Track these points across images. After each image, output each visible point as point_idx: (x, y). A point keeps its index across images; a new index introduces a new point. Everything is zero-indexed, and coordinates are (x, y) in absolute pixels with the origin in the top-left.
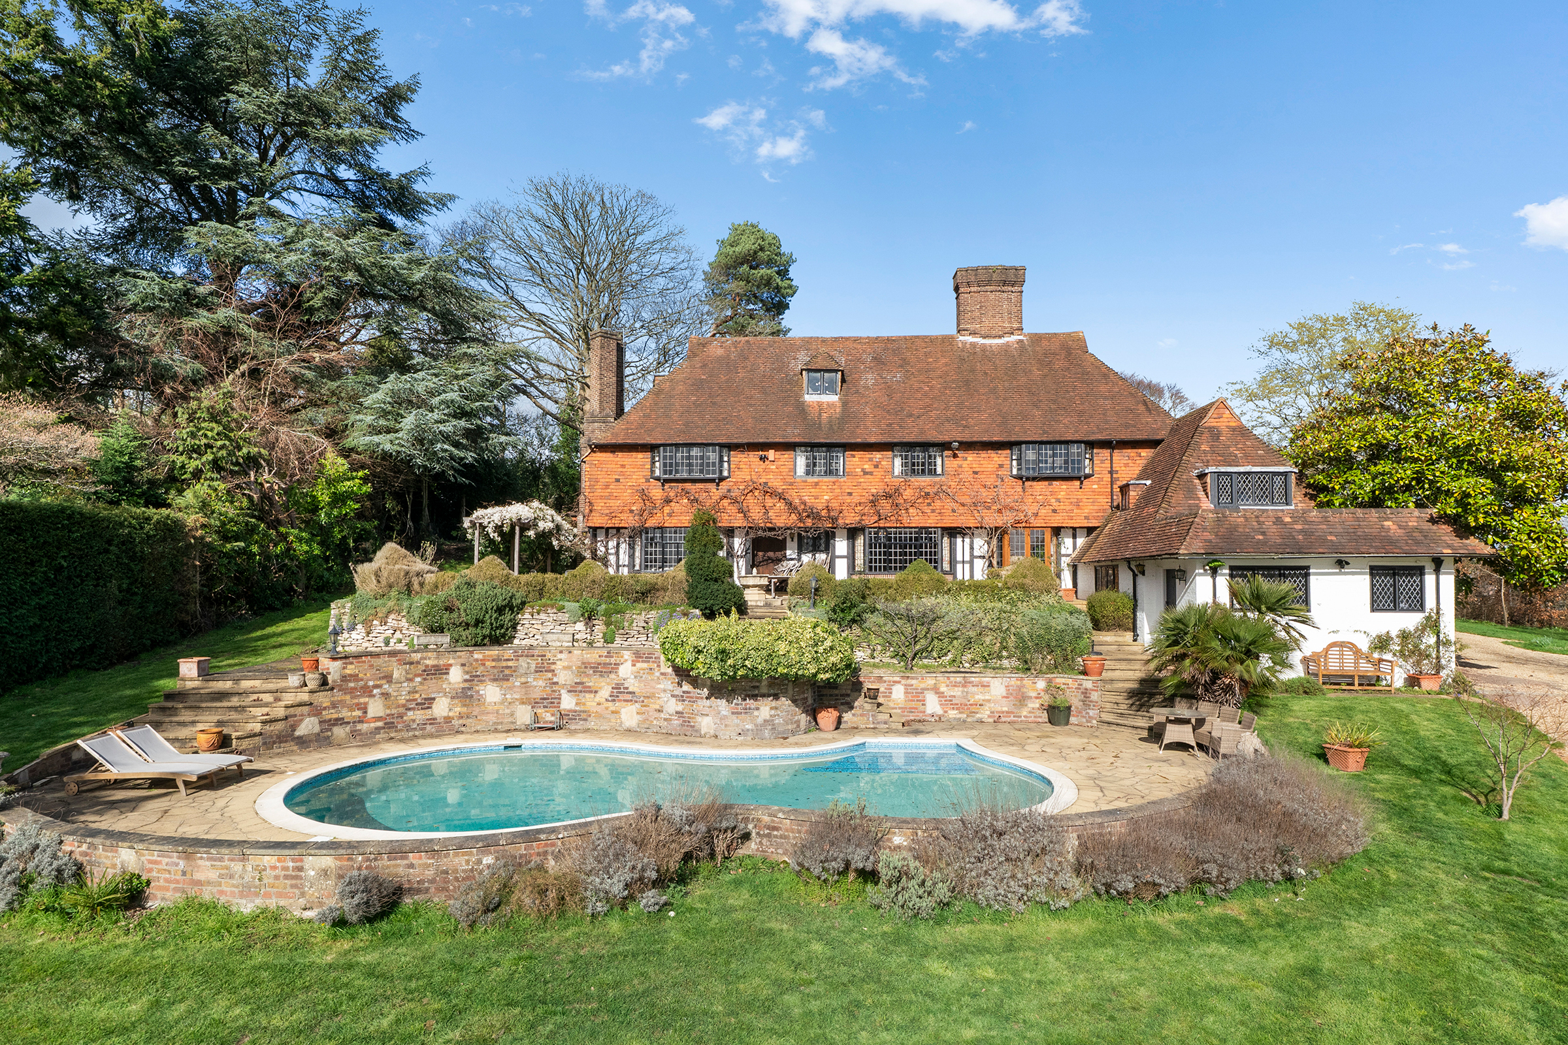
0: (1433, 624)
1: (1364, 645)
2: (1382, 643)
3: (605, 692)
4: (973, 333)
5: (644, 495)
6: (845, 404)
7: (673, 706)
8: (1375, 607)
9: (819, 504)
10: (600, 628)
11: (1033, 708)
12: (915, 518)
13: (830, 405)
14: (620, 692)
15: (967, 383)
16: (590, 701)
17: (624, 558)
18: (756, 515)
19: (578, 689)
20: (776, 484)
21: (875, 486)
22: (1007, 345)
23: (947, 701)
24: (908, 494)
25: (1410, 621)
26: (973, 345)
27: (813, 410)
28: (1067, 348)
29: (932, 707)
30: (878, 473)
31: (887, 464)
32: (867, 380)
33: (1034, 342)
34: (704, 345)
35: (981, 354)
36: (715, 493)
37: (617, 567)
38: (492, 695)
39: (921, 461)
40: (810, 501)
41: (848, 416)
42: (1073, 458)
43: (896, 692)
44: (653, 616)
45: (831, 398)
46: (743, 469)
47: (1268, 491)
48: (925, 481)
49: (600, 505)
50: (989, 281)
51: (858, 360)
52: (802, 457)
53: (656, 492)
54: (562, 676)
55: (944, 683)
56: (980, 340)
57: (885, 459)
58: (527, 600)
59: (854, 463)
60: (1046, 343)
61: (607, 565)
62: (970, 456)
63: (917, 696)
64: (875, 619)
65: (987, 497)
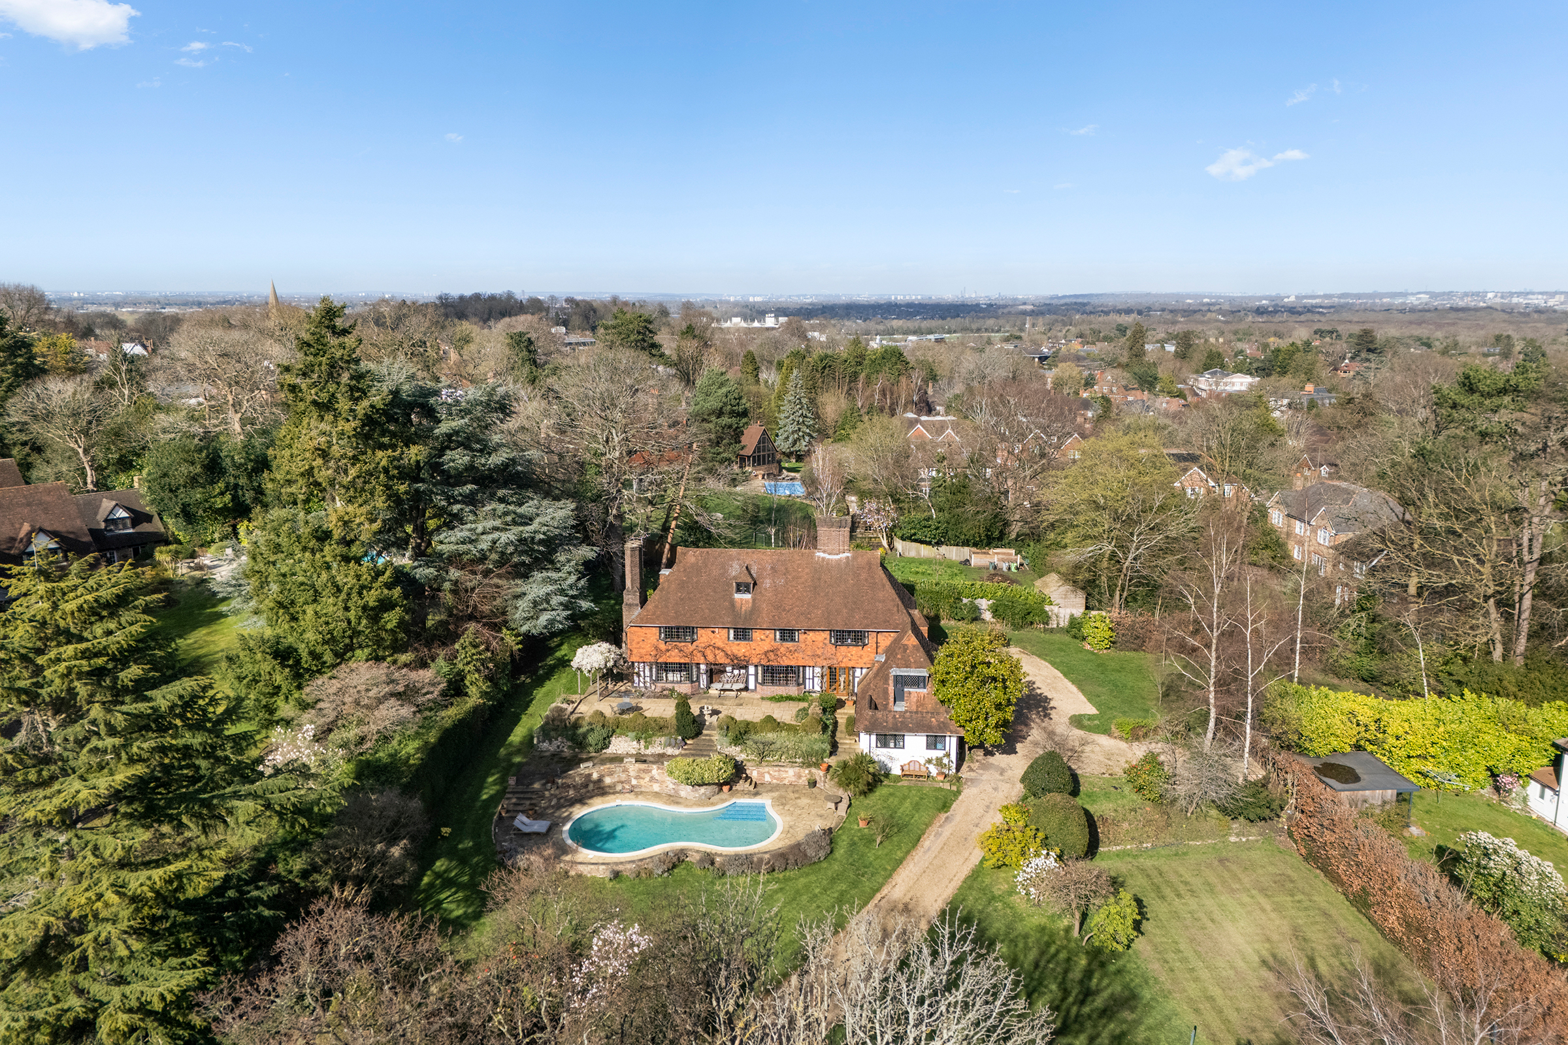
0: (948, 755)
1: (922, 762)
2: (929, 761)
3: (647, 779)
4: (824, 552)
5: (656, 648)
6: (754, 600)
7: (671, 786)
8: (928, 747)
9: (740, 654)
10: (642, 742)
11: (803, 781)
12: (785, 662)
13: (747, 601)
14: (652, 779)
15: (815, 588)
16: (642, 782)
17: (647, 673)
18: (711, 658)
19: (638, 777)
20: (720, 644)
21: (766, 646)
22: (840, 560)
23: (773, 777)
24: (782, 649)
25: (940, 754)
26: (823, 559)
27: (738, 605)
28: (869, 564)
29: (767, 778)
30: (768, 640)
31: (772, 636)
32: (767, 583)
33: (854, 558)
34: (685, 554)
35: (826, 566)
36: (691, 647)
37: (644, 677)
38: (608, 780)
39: (788, 634)
40: (736, 652)
41: (755, 609)
42: (858, 638)
43: (754, 773)
44: (663, 739)
45: (748, 596)
46: (703, 636)
47: (917, 682)
48: (790, 644)
49: (635, 651)
50: (832, 526)
51: (764, 569)
52: (732, 632)
53: (662, 646)
54: (632, 774)
55: (772, 770)
56: (827, 556)
57: (770, 634)
58: (614, 731)
59: (757, 635)
60: (860, 559)
61: (639, 675)
62: (811, 634)
63: (762, 775)
64: (749, 743)
65: (819, 652)
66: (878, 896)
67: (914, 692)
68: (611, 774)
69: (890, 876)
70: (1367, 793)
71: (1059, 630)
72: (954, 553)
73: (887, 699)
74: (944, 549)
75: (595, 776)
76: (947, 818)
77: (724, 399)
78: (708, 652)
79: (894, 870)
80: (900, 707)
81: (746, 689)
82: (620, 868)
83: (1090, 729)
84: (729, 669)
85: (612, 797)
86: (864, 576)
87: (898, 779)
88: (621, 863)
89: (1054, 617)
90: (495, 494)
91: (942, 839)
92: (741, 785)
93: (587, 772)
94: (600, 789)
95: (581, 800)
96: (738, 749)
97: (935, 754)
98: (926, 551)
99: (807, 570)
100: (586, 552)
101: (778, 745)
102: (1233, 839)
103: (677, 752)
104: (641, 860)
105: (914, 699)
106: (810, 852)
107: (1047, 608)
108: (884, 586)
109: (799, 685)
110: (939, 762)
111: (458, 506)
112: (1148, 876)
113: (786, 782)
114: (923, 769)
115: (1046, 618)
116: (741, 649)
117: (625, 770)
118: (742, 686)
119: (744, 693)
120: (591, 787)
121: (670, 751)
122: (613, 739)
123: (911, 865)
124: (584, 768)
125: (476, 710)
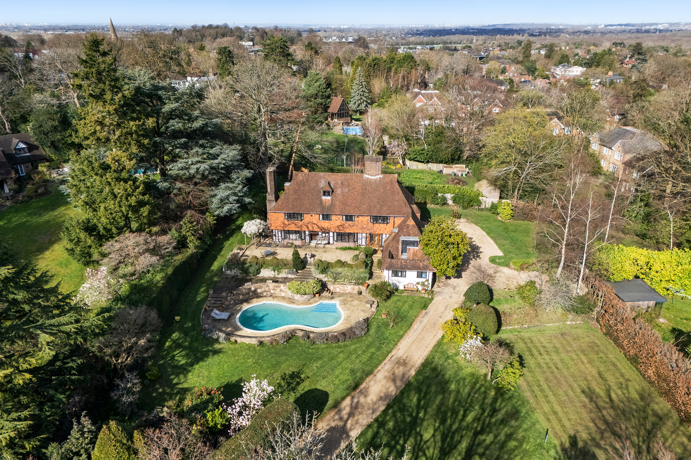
0: (428, 281)
1: (415, 284)
2: (418, 283)
3: (279, 290)
4: (368, 175)
5: (284, 223)
6: (332, 200)
7: (290, 294)
8: (418, 277)
9: (325, 227)
10: (276, 272)
11: (356, 291)
12: (348, 231)
13: (328, 200)
14: (281, 290)
15: (363, 194)
16: (276, 292)
17: (280, 235)
18: (311, 228)
19: (274, 290)
20: (315, 222)
21: (338, 223)
22: (376, 179)
23: (341, 289)
24: (346, 225)
25: (423, 280)
26: (368, 178)
27: (324, 202)
28: (391, 181)
29: (338, 290)
30: (339, 220)
31: (341, 218)
32: (339, 191)
33: (384, 178)
34: (297, 175)
35: (369, 182)
36: (301, 223)
37: (278, 237)
38: (259, 291)
39: (349, 218)
40: (323, 226)
41: (332, 205)
42: (385, 219)
43: (331, 287)
44: (286, 270)
45: (329, 198)
46: (307, 218)
47: (414, 243)
48: (350, 222)
49: (273, 225)
50: (373, 161)
51: (337, 183)
52: (321, 216)
53: (287, 222)
54: (271, 288)
55: (340, 286)
56: (370, 177)
57: (341, 217)
58: (262, 266)
59: (333, 218)
60: (387, 179)
61: (275, 236)
62: (361, 217)
63: (335, 288)
64: (329, 273)
65: (365, 226)
66: (390, 355)
67: (412, 249)
68: (261, 288)
69: (396, 344)
70: (641, 303)
71: (486, 209)
72: (435, 167)
73: (398, 252)
74: (430, 165)
75: (253, 289)
76: (426, 313)
77: (318, 89)
78: (309, 226)
79: (399, 341)
80: (404, 256)
81: (329, 243)
82: (263, 339)
83: (500, 264)
84: (320, 233)
85: (261, 299)
86: (388, 188)
87: (403, 291)
88: (263, 337)
89: (484, 203)
90: (198, 142)
91: (423, 324)
92: (325, 294)
93: (248, 287)
94: (256, 295)
95: (247, 300)
96: (324, 275)
97: (421, 280)
98: (421, 166)
99: (359, 184)
100: (247, 173)
101: (343, 274)
102: (568, 323)
103: (293, 276)
104: (273, 336)
105: (411, 252)
106: (357, 332)
107: (480, 198)
108: (398, 193)
109: (354, 242)
110: (423, 284)
111: (178, 150)
112: (525, 343)
113: (347, 292)
114: (415, 287)
115: (479, 203)
116: (326, 224)
117: (268, 286)
118: (326, 242)
119: (328, 245)
120: (251, 294)
121: (290, 276)
122: (262, 270)
123: (407, 338)
124: (247, 285)
125: (192, 255)
